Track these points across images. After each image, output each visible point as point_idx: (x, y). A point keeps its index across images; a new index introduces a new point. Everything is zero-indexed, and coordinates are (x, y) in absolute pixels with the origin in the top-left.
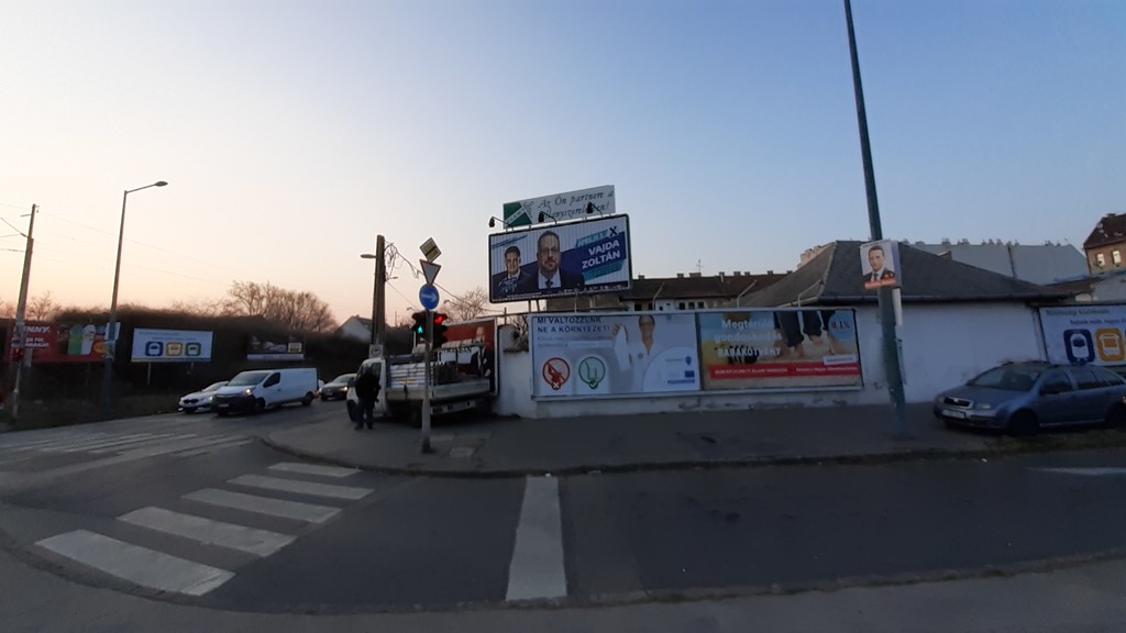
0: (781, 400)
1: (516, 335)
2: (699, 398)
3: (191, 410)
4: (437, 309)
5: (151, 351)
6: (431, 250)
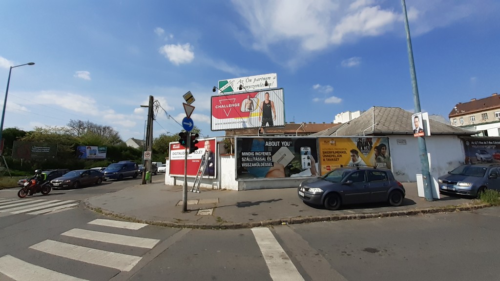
1: (226, 147)
4: (193, 131)
6: (189, 98)
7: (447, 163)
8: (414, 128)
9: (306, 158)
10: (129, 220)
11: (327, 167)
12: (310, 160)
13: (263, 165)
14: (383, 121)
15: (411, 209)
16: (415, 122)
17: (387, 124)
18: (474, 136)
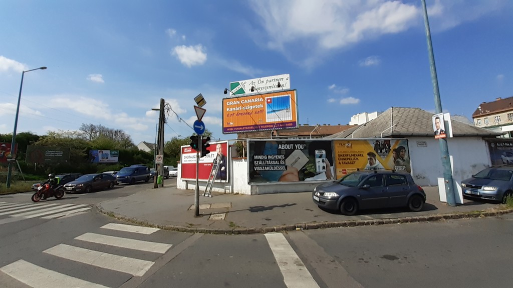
1: (238, 150)
4: (205, 134)
6: (200, 101)
7: (471, 166)
8: (435, 129)
9: (321, 161)
10: (141, 224)
11: (343, 170)
12: (324, 163)
13: (276, 168)
14: (401, 122)
15: (432, 214)
16: (436, 123)
17: (406, 125)
18: (499, 137)
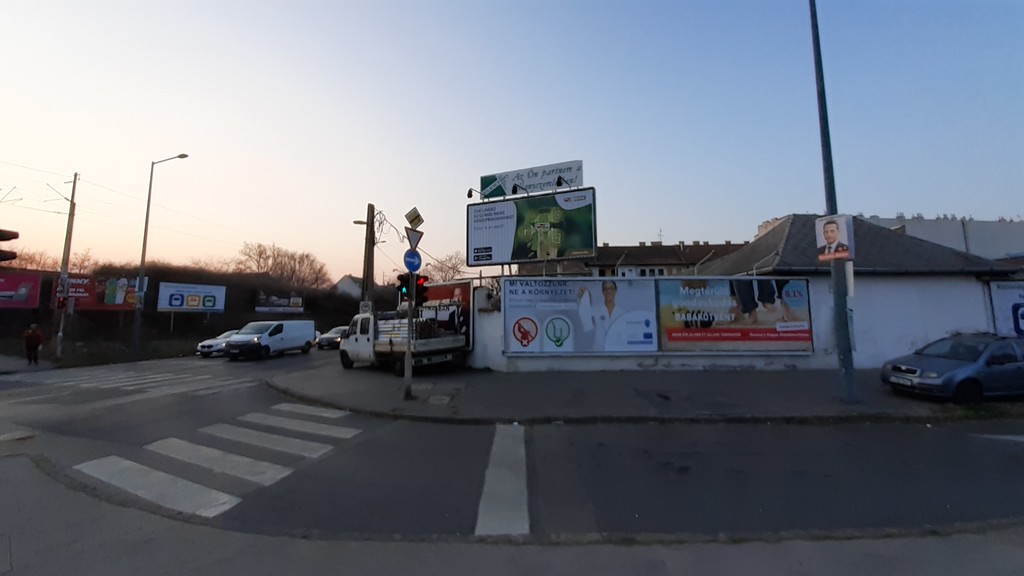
0: (735, 362)
1: (490, 296)
2: (657, 358)
3: (207, 354)
4: (420, 271)
5: (174, 302)
6: (415, 218)
